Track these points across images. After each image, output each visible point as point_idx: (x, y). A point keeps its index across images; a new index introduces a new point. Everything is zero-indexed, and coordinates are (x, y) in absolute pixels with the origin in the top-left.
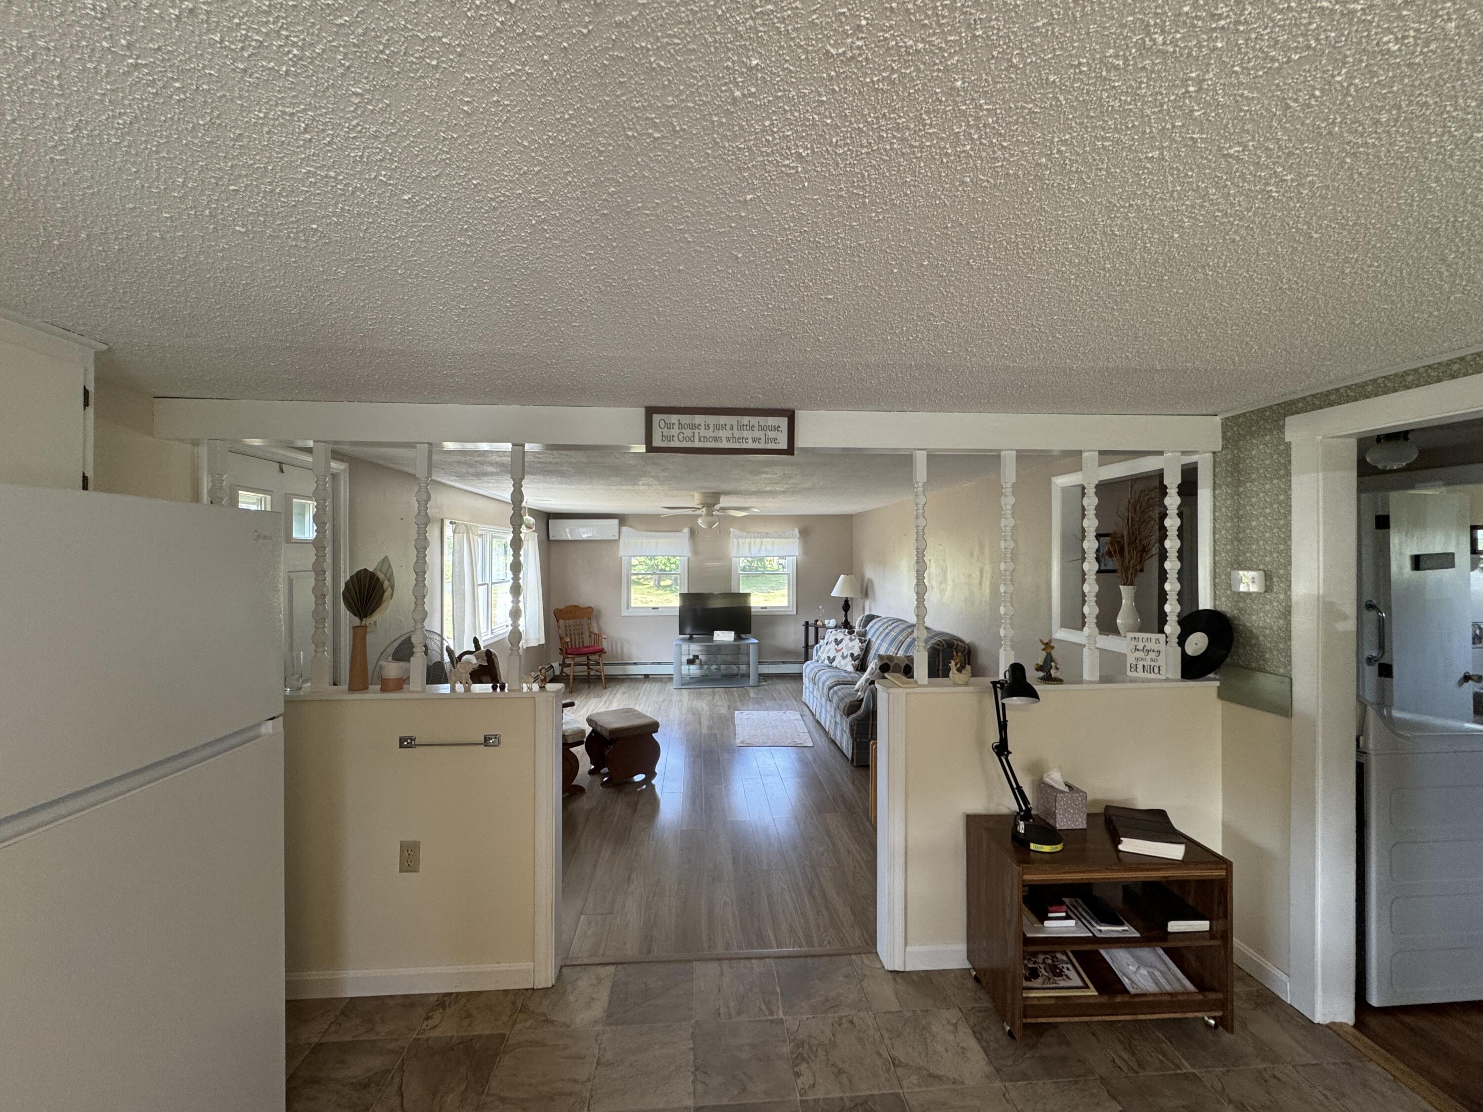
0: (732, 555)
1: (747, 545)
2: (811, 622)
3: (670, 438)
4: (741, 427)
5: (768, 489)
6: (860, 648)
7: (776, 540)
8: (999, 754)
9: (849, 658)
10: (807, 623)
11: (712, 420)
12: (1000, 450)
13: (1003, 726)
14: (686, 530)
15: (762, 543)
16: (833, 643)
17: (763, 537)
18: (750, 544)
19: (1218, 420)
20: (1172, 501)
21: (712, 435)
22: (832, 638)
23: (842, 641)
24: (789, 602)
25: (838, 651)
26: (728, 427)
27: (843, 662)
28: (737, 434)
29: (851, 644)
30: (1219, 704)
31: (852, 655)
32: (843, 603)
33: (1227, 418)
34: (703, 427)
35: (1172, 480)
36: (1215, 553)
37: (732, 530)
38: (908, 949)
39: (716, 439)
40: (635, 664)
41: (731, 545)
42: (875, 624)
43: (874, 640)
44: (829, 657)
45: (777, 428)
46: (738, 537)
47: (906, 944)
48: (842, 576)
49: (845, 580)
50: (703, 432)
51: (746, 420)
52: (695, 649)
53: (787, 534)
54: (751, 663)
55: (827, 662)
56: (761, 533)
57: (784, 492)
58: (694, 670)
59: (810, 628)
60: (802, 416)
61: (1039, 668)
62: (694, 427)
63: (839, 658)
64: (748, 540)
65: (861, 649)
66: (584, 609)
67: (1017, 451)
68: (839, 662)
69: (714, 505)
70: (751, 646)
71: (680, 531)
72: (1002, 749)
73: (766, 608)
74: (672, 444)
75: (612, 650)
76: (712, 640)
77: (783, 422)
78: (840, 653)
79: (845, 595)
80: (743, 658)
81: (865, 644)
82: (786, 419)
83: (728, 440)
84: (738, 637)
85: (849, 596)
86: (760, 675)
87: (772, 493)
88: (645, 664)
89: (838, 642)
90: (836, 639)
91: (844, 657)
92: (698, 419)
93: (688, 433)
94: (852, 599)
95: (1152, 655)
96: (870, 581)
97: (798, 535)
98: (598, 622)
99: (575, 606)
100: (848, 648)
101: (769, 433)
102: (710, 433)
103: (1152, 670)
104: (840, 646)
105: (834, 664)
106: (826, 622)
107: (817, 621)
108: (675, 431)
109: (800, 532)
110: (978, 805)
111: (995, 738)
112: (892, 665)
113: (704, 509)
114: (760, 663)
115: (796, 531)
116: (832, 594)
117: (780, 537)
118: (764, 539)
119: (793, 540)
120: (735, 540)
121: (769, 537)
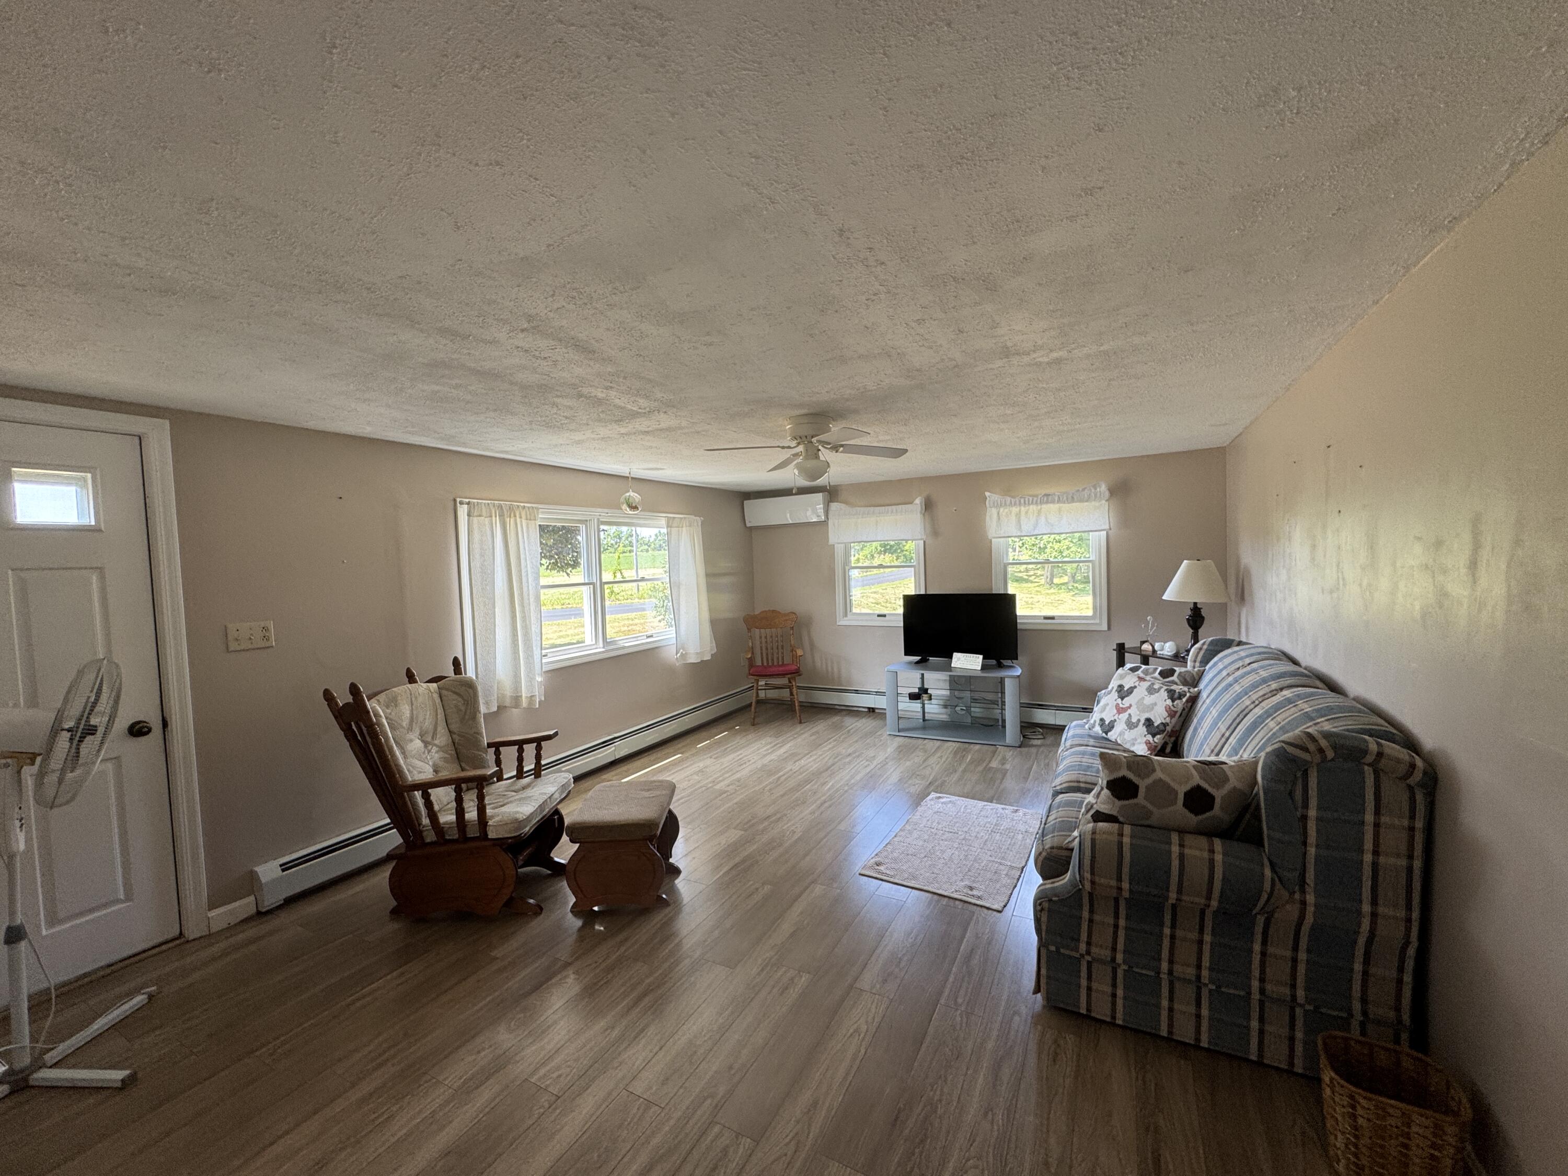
0: (990, 534)
1: (1013, 517)
6: (1168, 709)
7: (1065, 506)
9: (1142, 729)
10: (1121, 646)
14: (918, 503)
15: (1039, 512)
16: (1115, 695)
17: (1042, 503)
18: (1018, 515)
22: (1114, 684)
23: (1131, 690)
24: (1095, 608)
25: (1120, 710)
27: (1129, 735)
29: (1149, 700)
31: (1149, 723)
32: (1189, 613)
37: (987, 494)
40: (857, 692)
41: (988, 518)
42: (1221, 660)
43: (1204, 695)
44: (1102, 720)
46: (998, 506)
48: (1187, 563)
49: (1189, 569)
53: (1085, 494)
54: (1007, 707)
55: (1098, 728)
56: (1037, 497)
63: (1120, 727)
64: (1015, 510)
65: (1172, 714)
66: (785, 615)
68: (1122, 733)
70: (1007, 681)
71: (911, 503)
73: (1052, 618)
75: (827, 671)
76: (952, 667)
78: (1124, 716)
79: (1190, 599)
81: (1180, 704)
84: (989, 665)
85: (1200, 600)
88: (868, 693)
89: (1123, 693)
90: (1121, 687)
91: (1131, 725)
97: (1107, 494)
98: (809, 632)
99: (773, 611)
100: (1143, 708)
105: (1112, 735)
106: (1157, 646)
109: (1109, 489)
112: (1143, 784)
115: (1103, 488)
116: (1164, 598)
117: (1073, 500)
118: (1044, 506)
119: (1097, 504)
120: (994, 511)
121: (1053, 502)
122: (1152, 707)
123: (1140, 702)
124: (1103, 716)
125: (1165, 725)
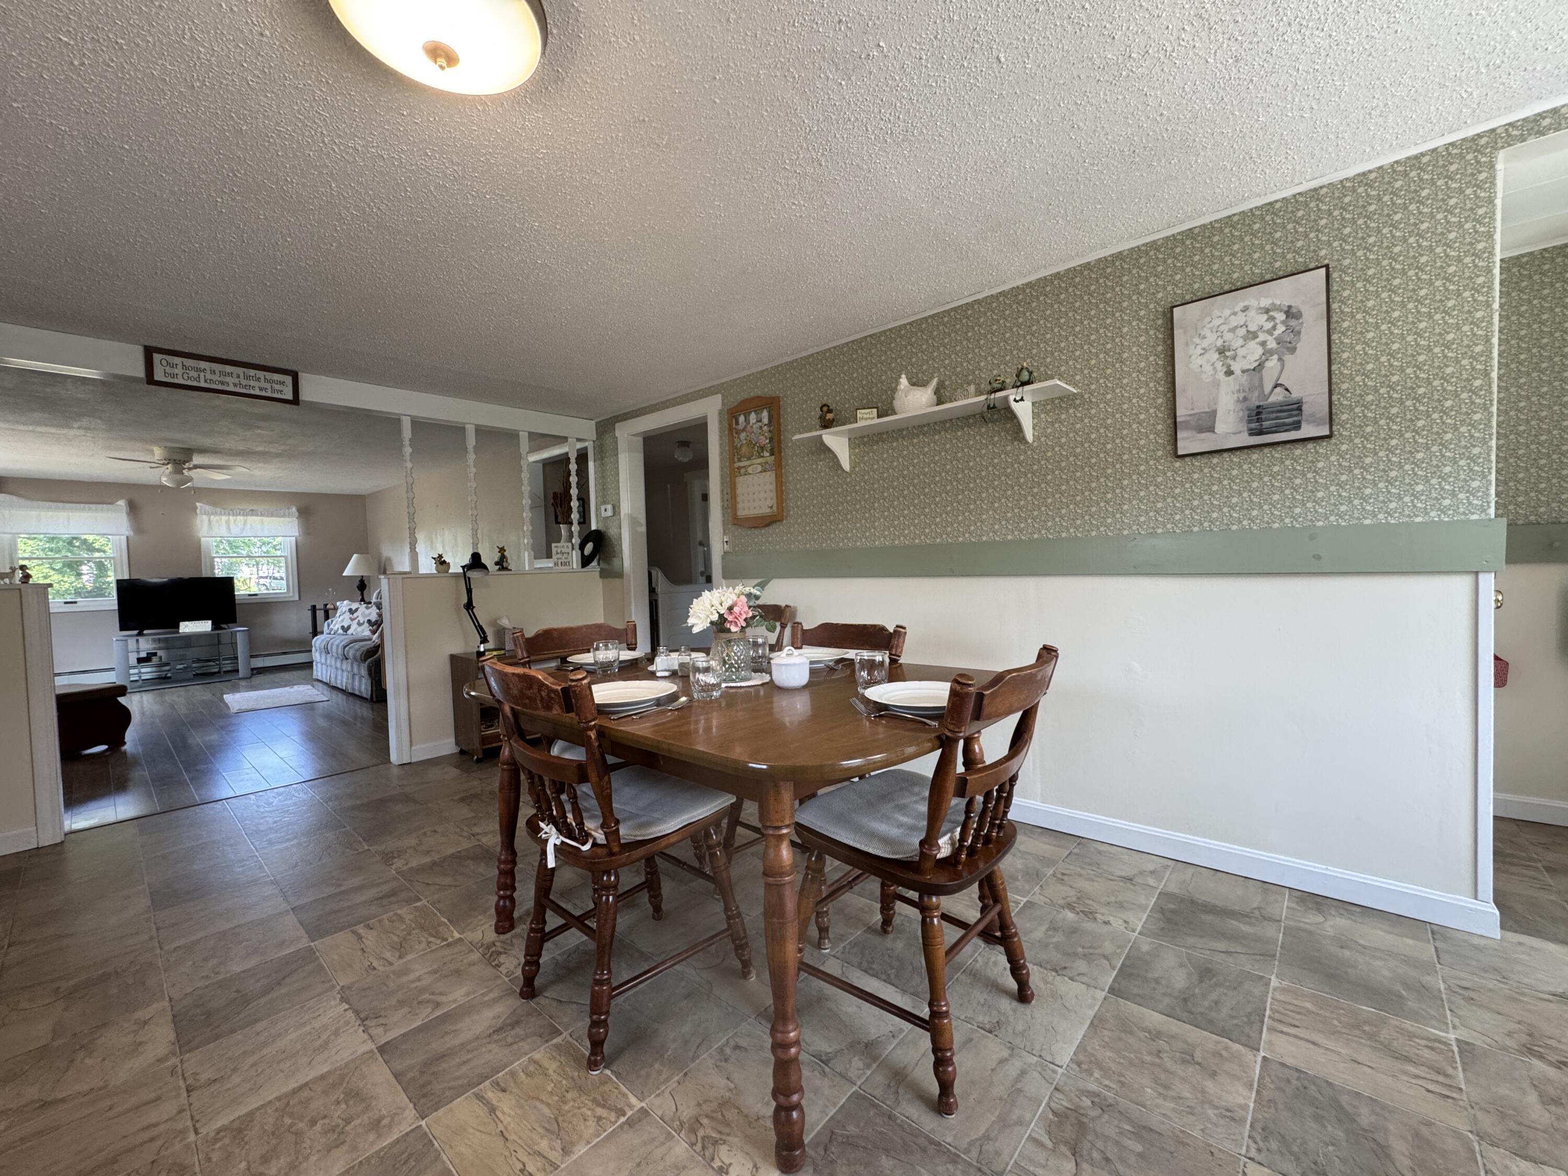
0: (200, 535)
1: (223, 523)
2: (320, 606)
3: (174, 376)
4: (247, 377)
5: (260, 449)
6: (378, 614)
7: (265, 519)
8: (467, 610)
9: (366, 625)
10: (314, 607)
11: (217, 367)
12: (465, 423)
13: (469, 591)
14: (122, 503)
15: (245, 522)
17: (247, 515)
18: (228, 522)
19: (593, 422)
20: (573, 467)
21: (219, 379)
22: (345, 609)
23: (357, 610)
24: (288, 588)
25: (352, 620)
26: (235, 375)
27: (360, 629)
28: (244, 382)
29: (367, 612)
30: (600, 581)
31: (369, 621)
32: (357, 583)
33: (600, 422)
34: (208, 372)
35: (573, 457)
36: (597, 497)
37: (198, 504)
38: (413, 748)
39: (222, 383)
41: (198, 522)
44: (343, 627)
45: (282, 383)
46: (208, 514)
47: (411, 746)
48: (355, 556)
49: (358, 560)
50: (209, 376)
51: (252, 372)
52: (146, 644)
53: (282, 512)
54: (239, 655)
55: (341, 631)
56: (244, 510)
57: (277, 455)
58: (147, 672)
59: (318, 612)
60: (304, 378)
61: (497, 564)
62: (198, 370)
63: (354, 626)
64: (224, 518)
65: (380, 616)
67: (476, 425)
68: (355, 630)
69: (184, 462)
70: (238, 634)
71: (112, 504)
72: (469, 606)
74: (175, 381)
76: (178, 632)
77: (288, 380)
78: (356, 621)
79: (360, 574)
80: (226, 651)
82: (290, 378)
83: (235, 385)
84: (216, 626)
85: (365, 574)
86: (253, 669)
87: (263, 456)
89: (351, 611)
90: (350, 609)
91: (360, 624)
92: (203, 364)
93: (193, 374)
94: (369, 577)
95: (565, 555)
96: (389, 560)
97: (297, 514)
100: (364, 616)
101: (274, 385)
102: (216, 378)
103: (565, 564)
104: (355, 615)
105: (350, 633)
106: (338, 604)
107: (326, 605)
108: (179, 371)
109: (298, 510)
110: (458, 648)
111: (465, 600)
113: (169, 466)
114: (252, 656)
115: (294, 509)
116: (345, 574)
117: (272, 516)
118: (249, 517)
119: (290, 519)
120: (205, 518)
121: (257, 515)
122: (370, 614)
123: (363, 613)
124: (343, 624)
125: (377, 621)
